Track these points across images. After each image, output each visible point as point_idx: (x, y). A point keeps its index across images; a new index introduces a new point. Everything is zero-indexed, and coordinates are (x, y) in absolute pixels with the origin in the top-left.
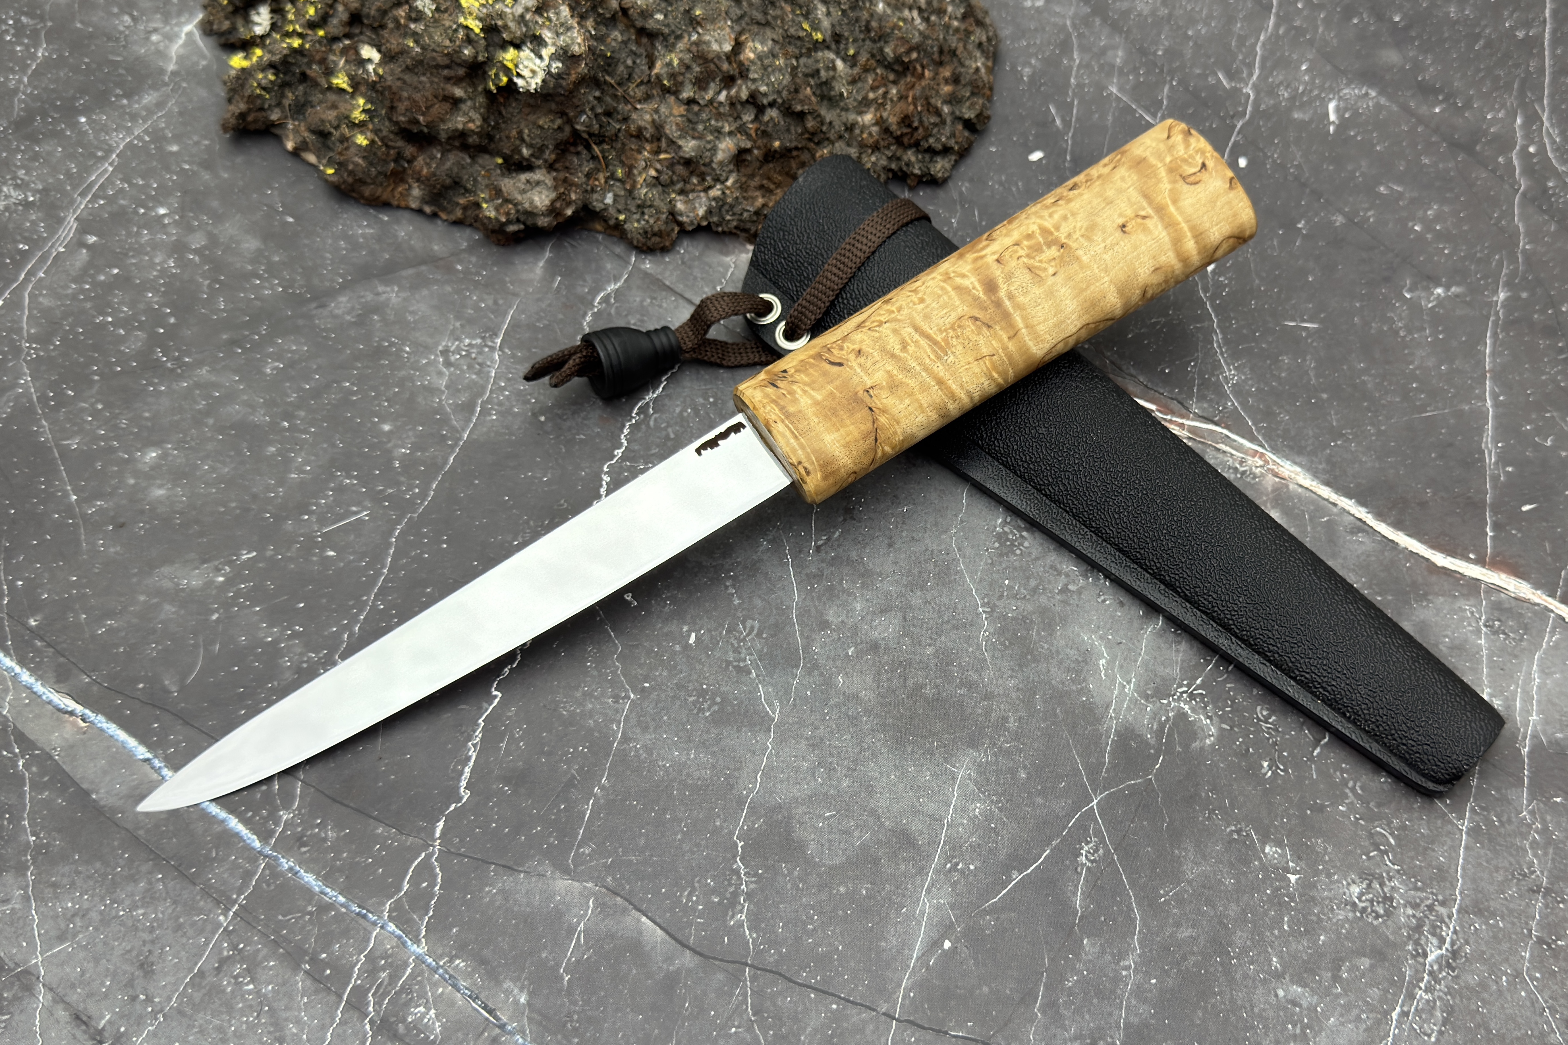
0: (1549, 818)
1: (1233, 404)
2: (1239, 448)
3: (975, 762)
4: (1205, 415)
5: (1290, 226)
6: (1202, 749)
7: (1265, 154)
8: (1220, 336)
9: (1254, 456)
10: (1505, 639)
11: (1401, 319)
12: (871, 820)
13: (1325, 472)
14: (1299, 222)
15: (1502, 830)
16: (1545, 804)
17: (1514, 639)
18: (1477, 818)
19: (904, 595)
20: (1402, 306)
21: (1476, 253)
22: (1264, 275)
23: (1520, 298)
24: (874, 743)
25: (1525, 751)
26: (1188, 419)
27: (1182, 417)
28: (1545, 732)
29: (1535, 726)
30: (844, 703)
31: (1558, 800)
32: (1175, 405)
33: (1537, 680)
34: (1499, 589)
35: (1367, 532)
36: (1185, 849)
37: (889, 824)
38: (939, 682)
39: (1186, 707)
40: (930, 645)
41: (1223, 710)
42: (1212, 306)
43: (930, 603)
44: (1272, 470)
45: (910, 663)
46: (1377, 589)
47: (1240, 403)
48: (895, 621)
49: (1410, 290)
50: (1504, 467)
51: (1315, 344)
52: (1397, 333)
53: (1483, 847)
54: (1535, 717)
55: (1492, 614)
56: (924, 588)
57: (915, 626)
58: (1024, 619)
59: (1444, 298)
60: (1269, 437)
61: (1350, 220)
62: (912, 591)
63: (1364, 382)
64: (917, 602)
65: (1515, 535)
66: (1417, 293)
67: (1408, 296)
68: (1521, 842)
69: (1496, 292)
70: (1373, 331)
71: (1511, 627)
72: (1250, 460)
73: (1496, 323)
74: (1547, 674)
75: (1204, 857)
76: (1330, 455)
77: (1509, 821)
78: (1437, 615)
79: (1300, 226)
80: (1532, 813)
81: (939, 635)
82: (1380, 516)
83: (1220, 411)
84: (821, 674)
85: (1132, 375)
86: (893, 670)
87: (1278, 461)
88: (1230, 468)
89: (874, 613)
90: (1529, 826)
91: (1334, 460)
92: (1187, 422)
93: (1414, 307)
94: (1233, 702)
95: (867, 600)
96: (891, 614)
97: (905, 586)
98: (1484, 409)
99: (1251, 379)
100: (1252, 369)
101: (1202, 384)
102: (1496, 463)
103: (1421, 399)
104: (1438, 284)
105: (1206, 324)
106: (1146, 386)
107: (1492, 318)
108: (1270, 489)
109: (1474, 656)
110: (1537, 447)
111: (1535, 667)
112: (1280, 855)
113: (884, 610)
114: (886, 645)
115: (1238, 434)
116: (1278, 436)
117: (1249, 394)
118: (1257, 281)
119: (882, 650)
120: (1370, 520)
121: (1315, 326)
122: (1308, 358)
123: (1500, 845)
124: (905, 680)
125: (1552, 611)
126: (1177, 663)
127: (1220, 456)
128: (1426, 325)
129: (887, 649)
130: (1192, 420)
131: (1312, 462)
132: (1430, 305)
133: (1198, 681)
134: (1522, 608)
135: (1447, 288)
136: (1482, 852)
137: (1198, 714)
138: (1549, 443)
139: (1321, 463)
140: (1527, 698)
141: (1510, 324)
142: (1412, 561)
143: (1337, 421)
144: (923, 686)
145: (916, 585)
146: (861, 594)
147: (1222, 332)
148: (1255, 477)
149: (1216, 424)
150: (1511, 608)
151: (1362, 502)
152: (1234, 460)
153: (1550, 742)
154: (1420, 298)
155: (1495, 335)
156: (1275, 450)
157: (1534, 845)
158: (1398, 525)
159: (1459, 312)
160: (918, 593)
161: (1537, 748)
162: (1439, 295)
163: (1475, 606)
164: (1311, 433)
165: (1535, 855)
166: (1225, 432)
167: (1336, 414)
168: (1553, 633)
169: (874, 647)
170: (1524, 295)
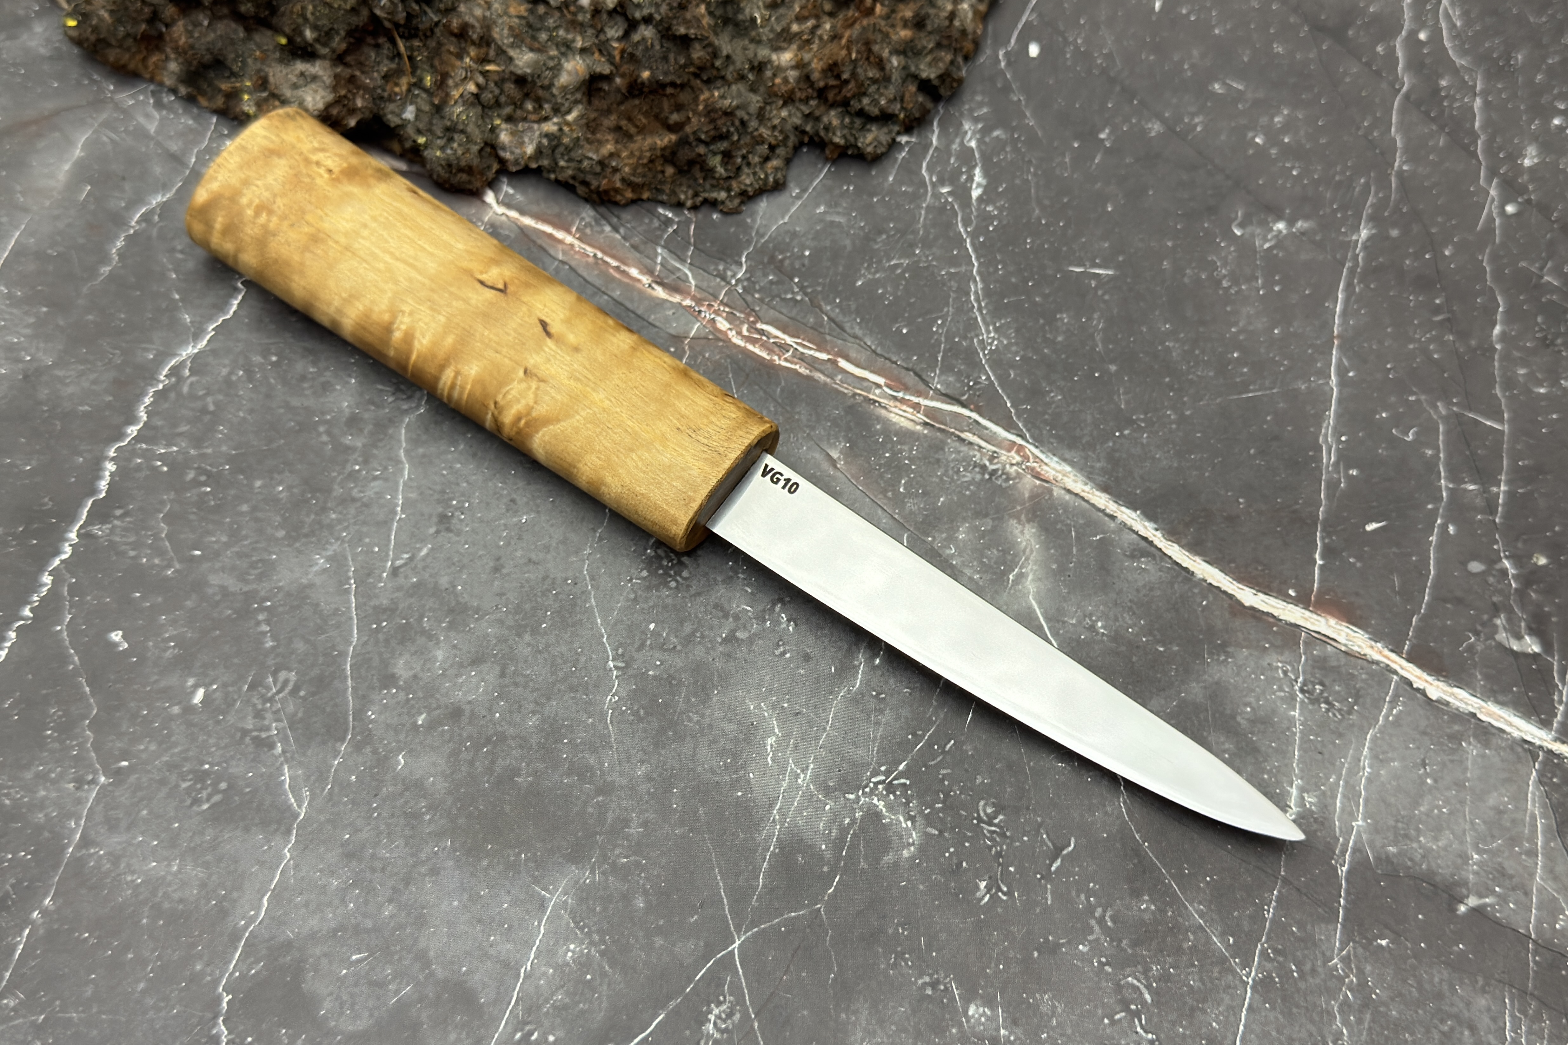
0: (1368, 968)
1: (988, 378)
2: (990, 439)
3: (577, 882)
4: (948, 392)
5: (1089, 136)
6: (896, 864)
7: (1065, 39)
8: (980, 286)
9: (1009, 451)
10: (1328, 710)
11: (1225, 264)
12: (417, 966)
13: (1104, 472)
14: (1102, 130)
15: (1302, 985)
16: (1364, 948)
17: (1340, 710)
18: (1268, 966)
19: (506, 641)
20: (1228, 246)
21: (1334, 176)
22: (1047, 202)
23: (1388, 237)
24: (436, 853)
25: (1343, 871)
26: (926, 397)
27: (919, 394)
28: (1371, 843)
29: (1359, 834)
30: (401, 795)
31: (1384, 943)
32: (910, 379)
33: (1368, 770)
34: (1326, 640)
35: (1154, 557)
36: (855, 1012)
37: (440, 972)
38: (540, 766)
39: (881, 804)
40: (534, 713)
41: (931, 807)
42: (973, 244)
43: (540, 652)
44: (1033, 469)
45: (503, 738)
46: (1158, 637)
47: (998, 378)
48: (490, 678)
49: (1241, 226)
50: (1348, 467)
51: (1107, 297)
52: (1218, 283)
53: (1273, 1008)
54: (1360, 823)
55: (1313, 675)
56: (535, 631)
57: (516, 685)
58: (671, 677)
59: (1286, 236)
60: (1031, 424)
61: (1170, 129)
62: (519, 635)
63: (1168, 350)
64: (523, 650)
65: (1354, 564)
66: (1249, 229)
67: (1238, 232)
68: (1328, 1003)
69: (1356, 229)
70: (1186, 280)
71: (1338, 692)
72: (1004, 455)
73: (1352, 271)
74: (1381, 761)
75: (881, 1022)
76: (1113, 450)
77: (1313, 971)
78: (1238, 674)
79: (1102, 136)
80: (1346, 960)
81: (549, 699)
82: (1172, 535)
83: (970, 388)
84: (375, 752)
85: (855, 337)
86: (477, 747)
87: (1042, 456)
88: (976, 465)
89: (461, 665)
90: (1341, 979)
91: (1117, 455)
92: (924, 402)
93: (1245, 247)
94: (947, 795)
95: (454, 647)
96: (485, 667)
97: (509, 628)
98: (1327, 388)
99: (1016, 344)
100: (1017, 331)
101: (950, 349)
102: (1337, 464)
103: (1243, 374)
104: (1279, 218)
105: (963, 269)
106: (874, 352)
107: (1348, 264)
108: (1027, 495)
109: (1283, 733)
110: (1394, 443)
111: (1366, 751)
112: (988, 1019)
113: (476, 661)
114: (472, 711)
115: (990, 420)
116: (1046, 422)
117: (1012, 365)
118: (1037, 211)
119: (465, 719)
120: (1159, 539)
121: (1110, 272)
122: (1096, 316)
123: (1298, 1006)
124: (493, 762)
125: (1395, 672)
126: (874, 740)
127: (964, 449)
128: (1259, 273)
129: (473, 716)
130: (932, 399)
131: (1086, 458)
132: (1266, 246)
133: (901, 767)
134: (1355, 668)
135: (1291, 223)
136: (1271, 1016)
137: (896, 813)
138: (1410, 437)
139: (1099, 461)
140: (1352, 794)
141: (1371, 272)
142: (1211, 598)
143: (1127, 403)
144: (516, 772)
145: (526, 626)
146: (447, 637)
147: (983, 280)
148: (1008, 479)
149: (963, 405)
150: (1339, 667)
151: (1150, 515)
152: (982, 454)
153: (1378, 859)
154: (1253, 235)
155: (1349, 286)
156: (1039, 442)
157: (1345, 1006)
158: (1195, 548)
159: (1304, 256)
160: (527, 638)
161: (1360, 867)
162: (1280, 232)
163: (1290, 663)
164: (1089, 419)
165: (1346, 1022)
166: (975, 416)
167: (1125, 393)
168: (1394, 703)
169: (456, 713)
170: (1395, 233)
